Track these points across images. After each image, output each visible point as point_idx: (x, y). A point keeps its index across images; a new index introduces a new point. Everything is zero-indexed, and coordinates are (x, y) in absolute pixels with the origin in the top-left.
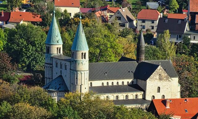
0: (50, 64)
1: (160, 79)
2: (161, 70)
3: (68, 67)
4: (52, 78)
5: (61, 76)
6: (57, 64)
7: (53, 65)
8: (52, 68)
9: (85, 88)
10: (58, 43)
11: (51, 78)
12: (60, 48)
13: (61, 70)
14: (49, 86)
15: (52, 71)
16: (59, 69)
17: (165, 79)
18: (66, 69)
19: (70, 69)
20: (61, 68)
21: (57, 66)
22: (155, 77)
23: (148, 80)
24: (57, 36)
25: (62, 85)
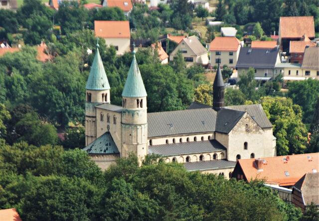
0: (93, 117)
1: (248, 131)
2: (247, 119)
3: (118, 120)
4: (96, 137)
5: (108, 133)
6: (102, 117)
7: (97, 118)
8: (95, 122)
9: (143, 148)
10: (103, 86)
11: (94, 136)
12: (106, 95)
13: (108, 124)
14: (91, 147)
15: (96, 126)
16: (105, 123)
17: (254, 130)
18: (115, 123)
19: (121, 123)
20: (108, 121)
21: (102, 119)
22: (239, 129)
23: (230, 134)
24: (102, 78)
25: (110, 145)
